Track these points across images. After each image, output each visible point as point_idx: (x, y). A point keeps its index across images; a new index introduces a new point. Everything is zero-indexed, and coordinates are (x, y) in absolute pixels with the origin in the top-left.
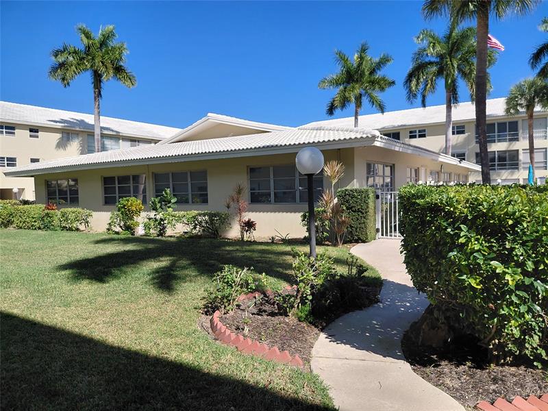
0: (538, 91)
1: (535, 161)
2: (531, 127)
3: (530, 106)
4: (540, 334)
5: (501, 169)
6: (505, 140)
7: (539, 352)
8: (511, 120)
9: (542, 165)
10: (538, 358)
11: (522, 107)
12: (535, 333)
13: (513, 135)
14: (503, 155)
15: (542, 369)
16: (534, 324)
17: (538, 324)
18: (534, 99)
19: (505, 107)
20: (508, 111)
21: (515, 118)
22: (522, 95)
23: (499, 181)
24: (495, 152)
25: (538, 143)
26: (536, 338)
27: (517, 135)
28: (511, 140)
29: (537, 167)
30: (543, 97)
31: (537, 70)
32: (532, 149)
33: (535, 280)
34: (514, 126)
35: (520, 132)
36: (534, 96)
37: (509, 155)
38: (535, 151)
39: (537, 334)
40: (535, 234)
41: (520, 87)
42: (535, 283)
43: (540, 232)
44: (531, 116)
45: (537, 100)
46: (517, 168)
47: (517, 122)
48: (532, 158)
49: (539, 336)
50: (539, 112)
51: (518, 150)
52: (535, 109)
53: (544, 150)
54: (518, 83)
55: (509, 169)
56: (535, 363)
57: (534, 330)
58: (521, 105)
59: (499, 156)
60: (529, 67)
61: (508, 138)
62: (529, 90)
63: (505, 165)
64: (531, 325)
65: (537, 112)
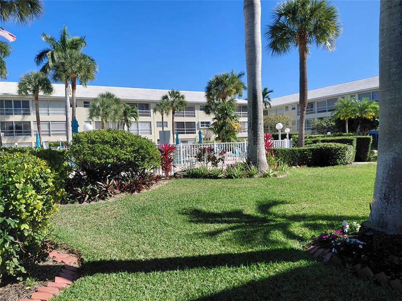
0: (41, 81)
1: (41, 130)
2: (37, 106)
3: (35, 91)
4: (18, 256)
5: (18, 135)
6: (20, 114)
7: (19, 269)
8: (24, 100)
9: (47, 133)
10: (20, 274)
11: (30, 91)
12: (14, 257)
13: (26, 110)
14: (20, 125)
15: (23, 280)
16: (12, 250)
17: (15, 249)
18: (38, 87)
19: (17, 89)
20: (20, 92)
21: (26, 98)
22: (30, 83)
23: (16, 144)
24: (13, 122)
25: (43, 118)
26: (15, 260)
27: (29, 110)
28: (24, 114)
29: (42, 134)
30: (44, 86)
31: (41, 67)
32: (38, 122)
33: (7, 218)
34: (26, 104)
35: (31, 108)
36: (38, 85)
37: (24, 125)
38: (41, 123)
39: (15, 257)
40: (3, 184)
41: (28, 77)
42: (7, 220)
43: (8, 183)
44: (37, 98)
45: (40, 87)
46: (30, 135)
47: (28, 101)
48: (39, 128)
49: (17, 258)
50: (42, 96)
51: (30, 122)
52: (39, 94)
53: (48, 123)
54: (26, 73)
55: (24, 135)
56: (18, 279)
57: (13, 255)
58: (29, 89)
59: (16, 126)
60: (35, 64)
61: (22, 112)
62: (35, 79)
63: (21, 132)
64: (10, 252)
65: (40, 96)
